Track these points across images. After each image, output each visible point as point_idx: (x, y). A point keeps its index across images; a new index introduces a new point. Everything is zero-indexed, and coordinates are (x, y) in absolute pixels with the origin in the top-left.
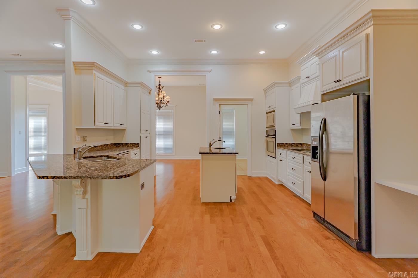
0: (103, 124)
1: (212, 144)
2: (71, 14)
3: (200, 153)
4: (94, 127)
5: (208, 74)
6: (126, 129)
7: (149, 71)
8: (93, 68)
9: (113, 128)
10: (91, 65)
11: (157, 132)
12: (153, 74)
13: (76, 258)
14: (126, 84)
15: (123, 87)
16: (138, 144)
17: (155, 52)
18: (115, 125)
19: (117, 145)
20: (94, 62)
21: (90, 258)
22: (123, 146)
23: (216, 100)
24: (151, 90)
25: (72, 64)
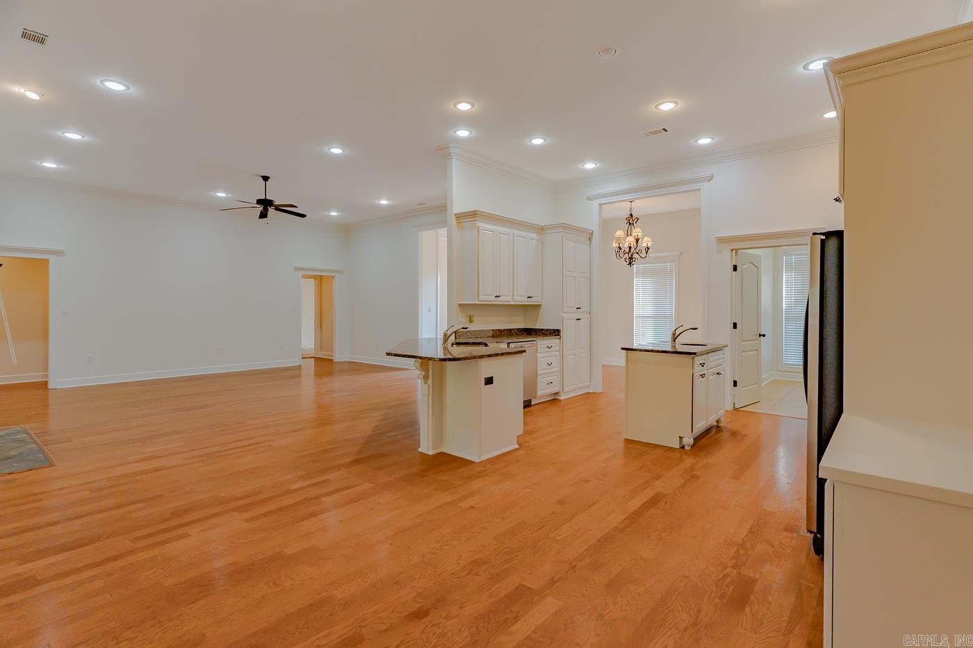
0: (492, 298)
1: (677, 334)
2: (452, 150)
3: (623, 349)
4: (477, 303)
5: (705, 187)
6: (540, 305)
7: (588, 199)
8: (476, 219)
9: (512, 303)
10: (473, 215)
11: (637, 311)
12: (596, 203)
13: (420, 450)
14: (541, 230)
15: (535, 236)
16: (558, 331)
17: (590, 166)
18: (517, 298)
19: (529, 332)
20: (476, 211)
21: (430, 453)
22: (536, 334)
23: (721, 240)
24: (592, 233)
25: (454, 216)
